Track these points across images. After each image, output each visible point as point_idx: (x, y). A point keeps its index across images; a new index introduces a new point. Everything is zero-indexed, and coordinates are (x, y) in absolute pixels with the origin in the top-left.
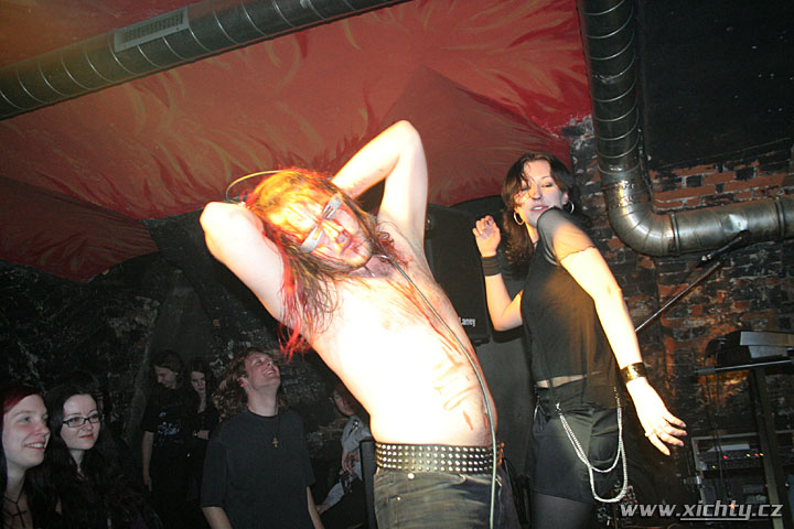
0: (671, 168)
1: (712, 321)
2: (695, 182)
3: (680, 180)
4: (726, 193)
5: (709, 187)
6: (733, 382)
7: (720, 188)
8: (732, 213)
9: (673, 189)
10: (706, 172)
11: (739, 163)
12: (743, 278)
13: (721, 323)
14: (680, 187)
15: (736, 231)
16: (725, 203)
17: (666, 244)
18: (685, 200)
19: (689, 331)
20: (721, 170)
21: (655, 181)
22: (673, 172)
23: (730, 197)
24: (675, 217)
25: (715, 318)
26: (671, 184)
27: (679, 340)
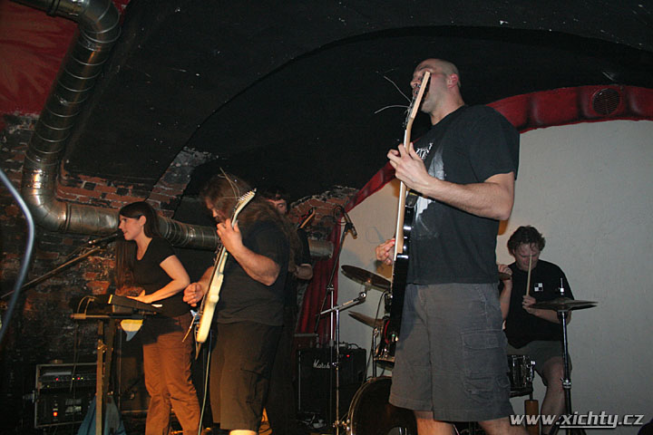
0: (79, 173)
1: (67, 283)
2: (90, 186)
3: (82, 182)
4: (107, 200)
5: (97, 193)
6: (69, 328)
7: (104, 195)
8: (108, 214)
9: (74, 186)
10: (100, 183)
11: (121, 184)
12: (97, 257)
13: (73, 285)
14: (79, 187)
15: (107, 226)
16: (104, 206)
17: (59, 223)
18: (78, 196)
19: (49, 286)
20: (109, 185)
21: (65, 178)
22: (79, 176)
23: (108, 203)
24: (70, 206)
25: (70, 281)
26: (74, 183)
27: (40, 292)
